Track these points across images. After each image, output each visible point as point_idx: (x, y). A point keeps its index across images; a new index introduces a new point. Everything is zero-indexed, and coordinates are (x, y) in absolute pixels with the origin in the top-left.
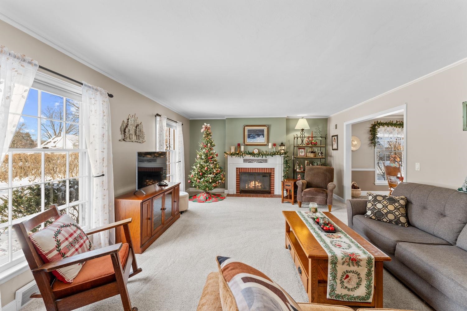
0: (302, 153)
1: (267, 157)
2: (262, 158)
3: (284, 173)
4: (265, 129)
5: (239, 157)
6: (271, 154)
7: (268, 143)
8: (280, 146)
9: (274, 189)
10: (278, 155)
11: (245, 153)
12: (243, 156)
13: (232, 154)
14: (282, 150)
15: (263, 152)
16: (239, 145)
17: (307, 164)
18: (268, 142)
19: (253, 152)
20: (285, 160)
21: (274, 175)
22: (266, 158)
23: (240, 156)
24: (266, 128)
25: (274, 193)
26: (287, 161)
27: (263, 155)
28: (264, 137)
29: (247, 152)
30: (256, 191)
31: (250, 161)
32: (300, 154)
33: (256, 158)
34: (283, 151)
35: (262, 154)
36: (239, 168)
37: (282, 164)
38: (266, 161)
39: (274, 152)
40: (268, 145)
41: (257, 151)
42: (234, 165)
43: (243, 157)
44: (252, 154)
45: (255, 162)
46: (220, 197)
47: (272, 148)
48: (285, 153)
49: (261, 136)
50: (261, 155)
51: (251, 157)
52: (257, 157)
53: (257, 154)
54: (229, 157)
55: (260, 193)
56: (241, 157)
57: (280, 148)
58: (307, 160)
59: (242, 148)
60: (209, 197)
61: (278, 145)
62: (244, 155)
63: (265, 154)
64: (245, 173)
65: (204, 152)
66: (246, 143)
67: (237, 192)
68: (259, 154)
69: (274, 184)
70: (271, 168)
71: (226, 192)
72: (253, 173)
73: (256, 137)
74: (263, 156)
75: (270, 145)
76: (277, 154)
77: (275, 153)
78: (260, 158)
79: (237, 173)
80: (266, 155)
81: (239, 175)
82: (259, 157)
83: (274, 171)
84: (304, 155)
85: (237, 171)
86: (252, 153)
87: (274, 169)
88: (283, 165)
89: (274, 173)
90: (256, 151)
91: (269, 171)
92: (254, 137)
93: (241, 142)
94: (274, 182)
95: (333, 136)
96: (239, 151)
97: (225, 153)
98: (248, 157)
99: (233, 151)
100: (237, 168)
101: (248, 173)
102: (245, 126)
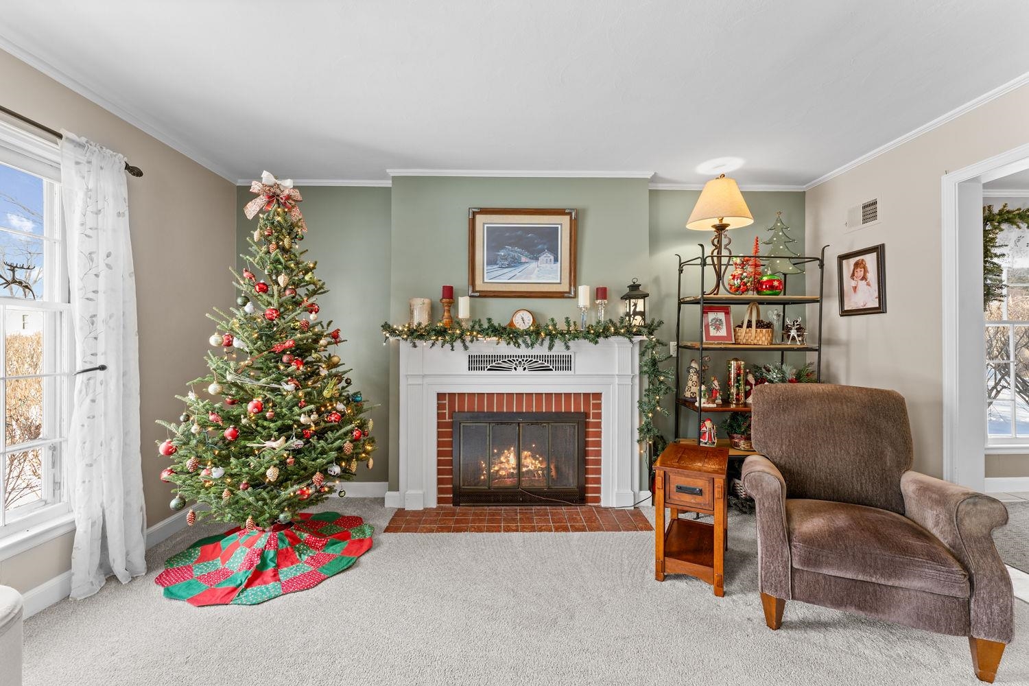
0: (718, 328)
1: (571, 344)
2: (550, 348)
3: (642, 412)
4: (563, 223)
5: (448, 346)
6: (588, 332)
7: (575, 286)
8: (627, 297)
9: (598, 481)
10: (620, 338)
11: (477, 327)
12: (463, 341)
13: (415, 334)
14: (636, 313)
15: (554, 325)
16: (449, 294)
17: (738, 375)
18: (574, 280)
19: (511, 324)
20: (647, 358)
21: (598, 425)
22: (568, 348)
23: (452, 341)
24: (565, 220)
25: (598, 500)
26: (654, 362)
27: (552, 337)
28: (556, 260)
29: (486, 325)
30: (522, 494)
31: (496, 364)
32: (713, 332)
33: (523, 351)
34: (639, 318)
35: (549, 334)
36: (452, 395)
37: (633, 378)
38: (565, 364)
39: (599, 322)
40: (576, 296)
41: (529, 319)
42: (427, 380)
43: (466, 348)
44: (508, 333)
45: (520, 369)
46: (344, 544)
47: (594, 306)
48: (650, 329)
49: (547, 257)
50: (546, 335)
51: (505, 348)
52: (527, 346)
53: (528, 333)
54: (405, 346)
55: (541, 501)
56: (458, 344)
57: (623, 308)
58: (736, 360)
59: (464, 307)
60: (279, 554)
61: (614, 296)
62: (468, 338)
63: (562, 334)
64: (477, 416)
65: (250, 319)
66: (480, 286)
67: (440, 500)
68: (537, 333)
69: (598, 462)
70: (587, 395)
71: (393, 501)
72: (511, 414)
73: (523, 259)
74: (552, 341)
75: (584, 294)
76: (617, 333)
77: (606, 329)
78: (541, 350)
79: (440, 416)
80: (571, 334)
81: (451, 425)
82: (537, 346)
83: (598, 406)
84: (728, 337)
85: (440, 407)
86: (504, 329)
87: (598, 396)
88: (637, 381)
89: (599, 416)
90: (523, 321)
91: (577, 404)
92: (514, 263)
93: (459, 280)
94: (599, 453)
95: (842, 258)
96: (450, 317)
97: (386, 327)
98: (488, 346)
99: (421, 317)
100: (441, 396)
101: (491, 414)
102: (474, 214)
